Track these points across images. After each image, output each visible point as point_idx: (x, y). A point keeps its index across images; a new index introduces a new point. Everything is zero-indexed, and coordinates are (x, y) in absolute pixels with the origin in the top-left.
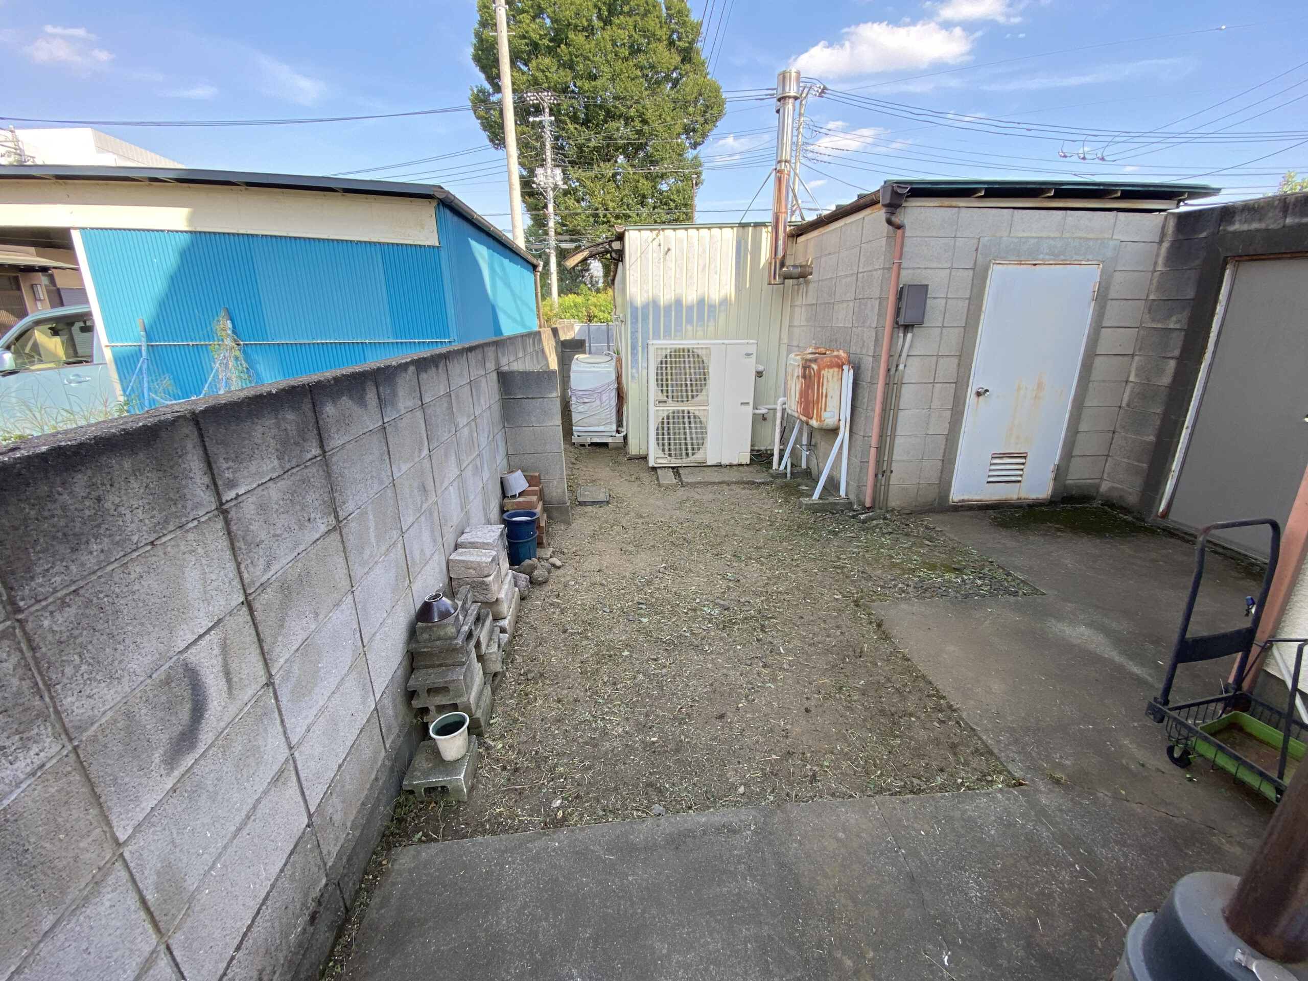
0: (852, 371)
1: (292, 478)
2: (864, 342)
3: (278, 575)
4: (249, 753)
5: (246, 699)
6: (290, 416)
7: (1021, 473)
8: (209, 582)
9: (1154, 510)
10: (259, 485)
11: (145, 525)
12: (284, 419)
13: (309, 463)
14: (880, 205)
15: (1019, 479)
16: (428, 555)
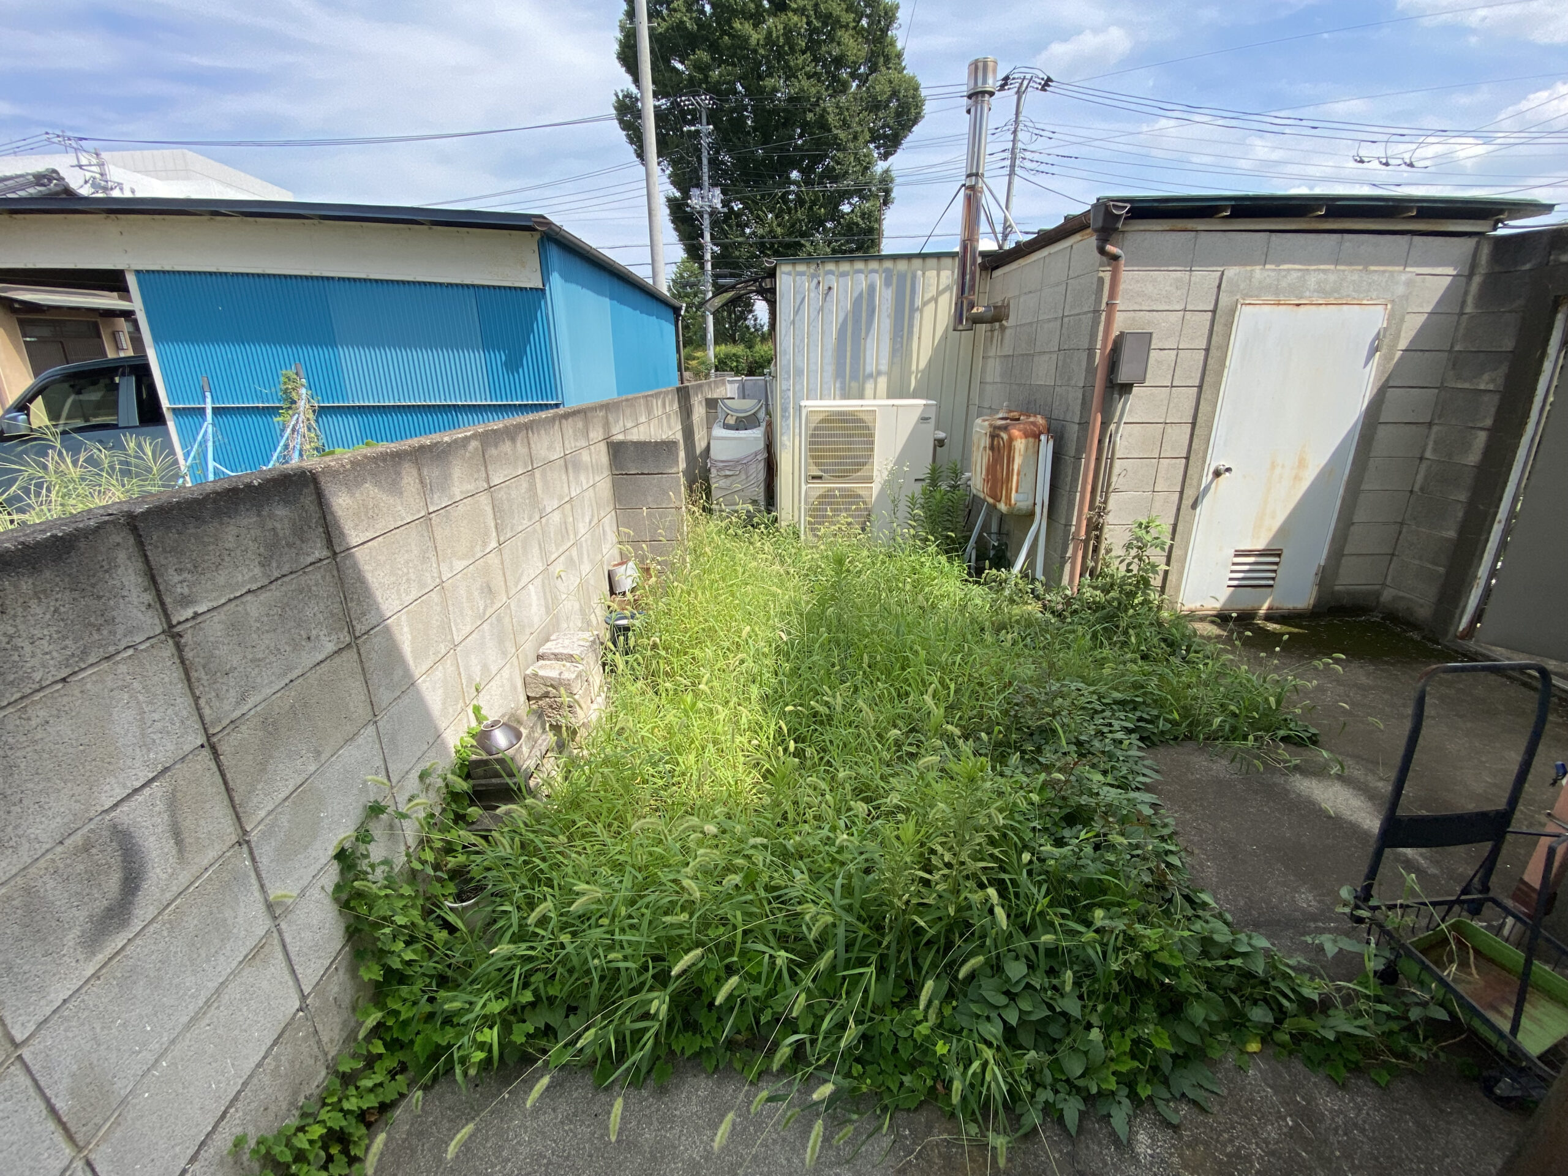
0: (1051, 443)
1: (283, 589)
2: (1068, 405)
3: (258, 708)
4: (210, 927)
5: (206, 863)
6: (281, 511)
7: (1273, 575)
8: (149, 723)
9: (1452, 629)
10: (230, 600)
11: (52, 659)
12: (271, 516)
13: (311, 568)
14: (1089, 231)
15: (1271, 582)
16: (494, 669)
